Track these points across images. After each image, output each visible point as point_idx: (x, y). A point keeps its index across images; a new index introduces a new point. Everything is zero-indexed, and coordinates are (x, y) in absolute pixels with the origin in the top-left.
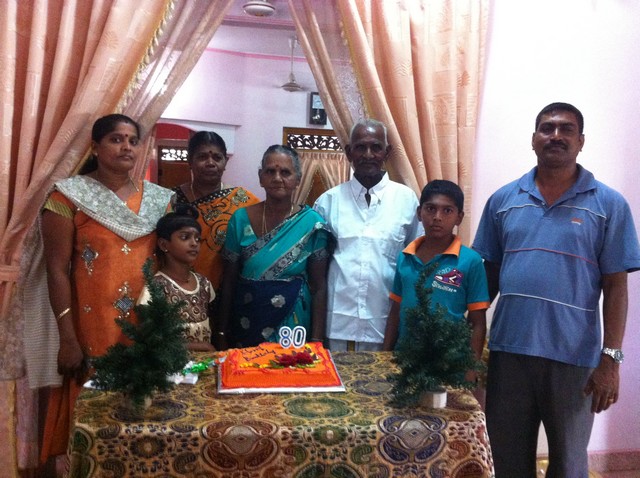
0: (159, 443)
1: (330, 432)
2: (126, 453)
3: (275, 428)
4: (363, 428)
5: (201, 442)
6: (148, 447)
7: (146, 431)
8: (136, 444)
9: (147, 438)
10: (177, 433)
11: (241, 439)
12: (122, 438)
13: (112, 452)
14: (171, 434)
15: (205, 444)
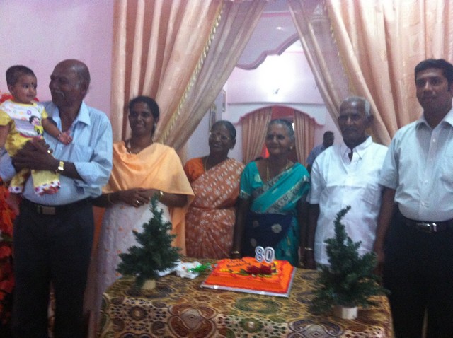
0: (144, 312)
1: (252, 323)
2: (125, 315)
3: (215, 313)
4: (276, 324)
5: (168, 315)
6: (138, 314)
7: (137, 303)
8: (132, 310)
9: (137, 307)
10: (155, 307)
11: (192, 317)
12: (124, 305)
13: (118, 313)
14: (151, 307)
15: (170, 317)
